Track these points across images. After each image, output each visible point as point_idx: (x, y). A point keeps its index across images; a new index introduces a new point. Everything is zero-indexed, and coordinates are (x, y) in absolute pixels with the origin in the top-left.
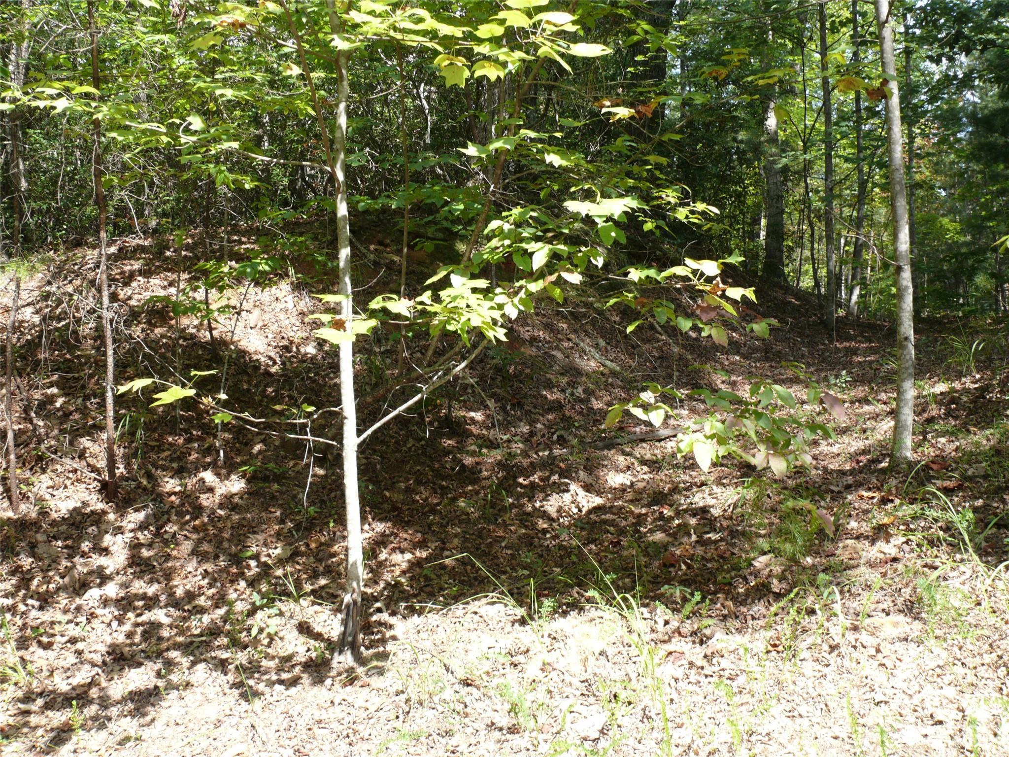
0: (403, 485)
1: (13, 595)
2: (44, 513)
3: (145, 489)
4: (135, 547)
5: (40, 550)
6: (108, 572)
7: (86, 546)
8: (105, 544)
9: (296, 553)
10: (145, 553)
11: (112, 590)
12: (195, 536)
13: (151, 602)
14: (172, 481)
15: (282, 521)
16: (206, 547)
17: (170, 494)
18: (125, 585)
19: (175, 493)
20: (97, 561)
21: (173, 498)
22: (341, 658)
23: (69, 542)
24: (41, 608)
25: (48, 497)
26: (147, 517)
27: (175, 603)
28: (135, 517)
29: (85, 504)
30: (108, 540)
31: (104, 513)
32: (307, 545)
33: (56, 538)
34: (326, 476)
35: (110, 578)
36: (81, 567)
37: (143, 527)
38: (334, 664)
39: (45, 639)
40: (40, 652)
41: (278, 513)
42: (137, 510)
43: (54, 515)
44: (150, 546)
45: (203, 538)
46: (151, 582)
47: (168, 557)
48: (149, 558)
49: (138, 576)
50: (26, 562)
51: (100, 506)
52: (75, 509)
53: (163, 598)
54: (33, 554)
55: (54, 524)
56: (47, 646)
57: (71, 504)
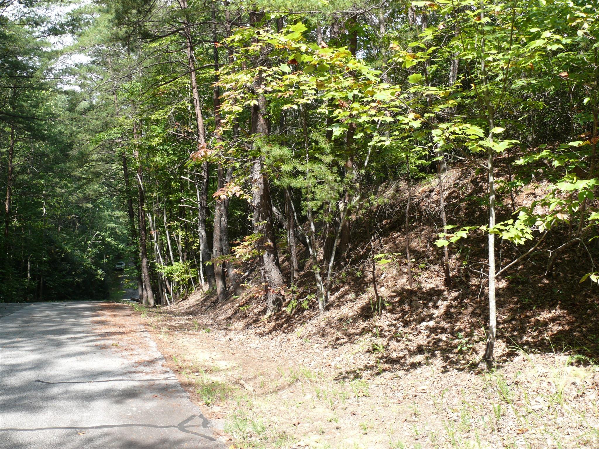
0: (584, 293)
1: (398, 320)
2: (420, 288)
3: (463, 282)
4: (449, 307)
5: (413, 303)
6: (434, 316)
7: (431, 304)
8: (438, 305)
9: (513, 319)
10: (453, 310)
11: (432, 324)
12: (475, 306)
13: (444, 330)
14: (476, 280)
15: (516, 303)
16: (478, 311)
17: (473, 285)
18: (438, 322)
19: (475, 285)
20: (433, 311)
21: (474, 287)
22: (482, 364)
23: (425, 302)
24: (404, 327)
25: (424, 281)
26: (459, 295)
27: (452, 333)
28: (454, 294)
29: (437, 286)
30: (440, 302)
31: (444, 291)
32: (520, 316)
33: (421, 299)
34: (548, 284)
35: (434, 318)
36: (425, 312)
37: (455, 299)
38: (479, 366)
39: (399, 339)
40: (395, 343)
41: (516, 300)
42: (456, 291)
43: (424, 290)
44: (455, 307)
45: (478, 307)
46: (448, 323)
47: (460, 313)
48: (453, 313)
49: (444, 320)
50: (406, 307)
51: (443, 288)
52: (433, 288)
53: (449, 330)
54: (410, 305)
55: (423, 293)
56: (398, 341)
57: (432, 286)
